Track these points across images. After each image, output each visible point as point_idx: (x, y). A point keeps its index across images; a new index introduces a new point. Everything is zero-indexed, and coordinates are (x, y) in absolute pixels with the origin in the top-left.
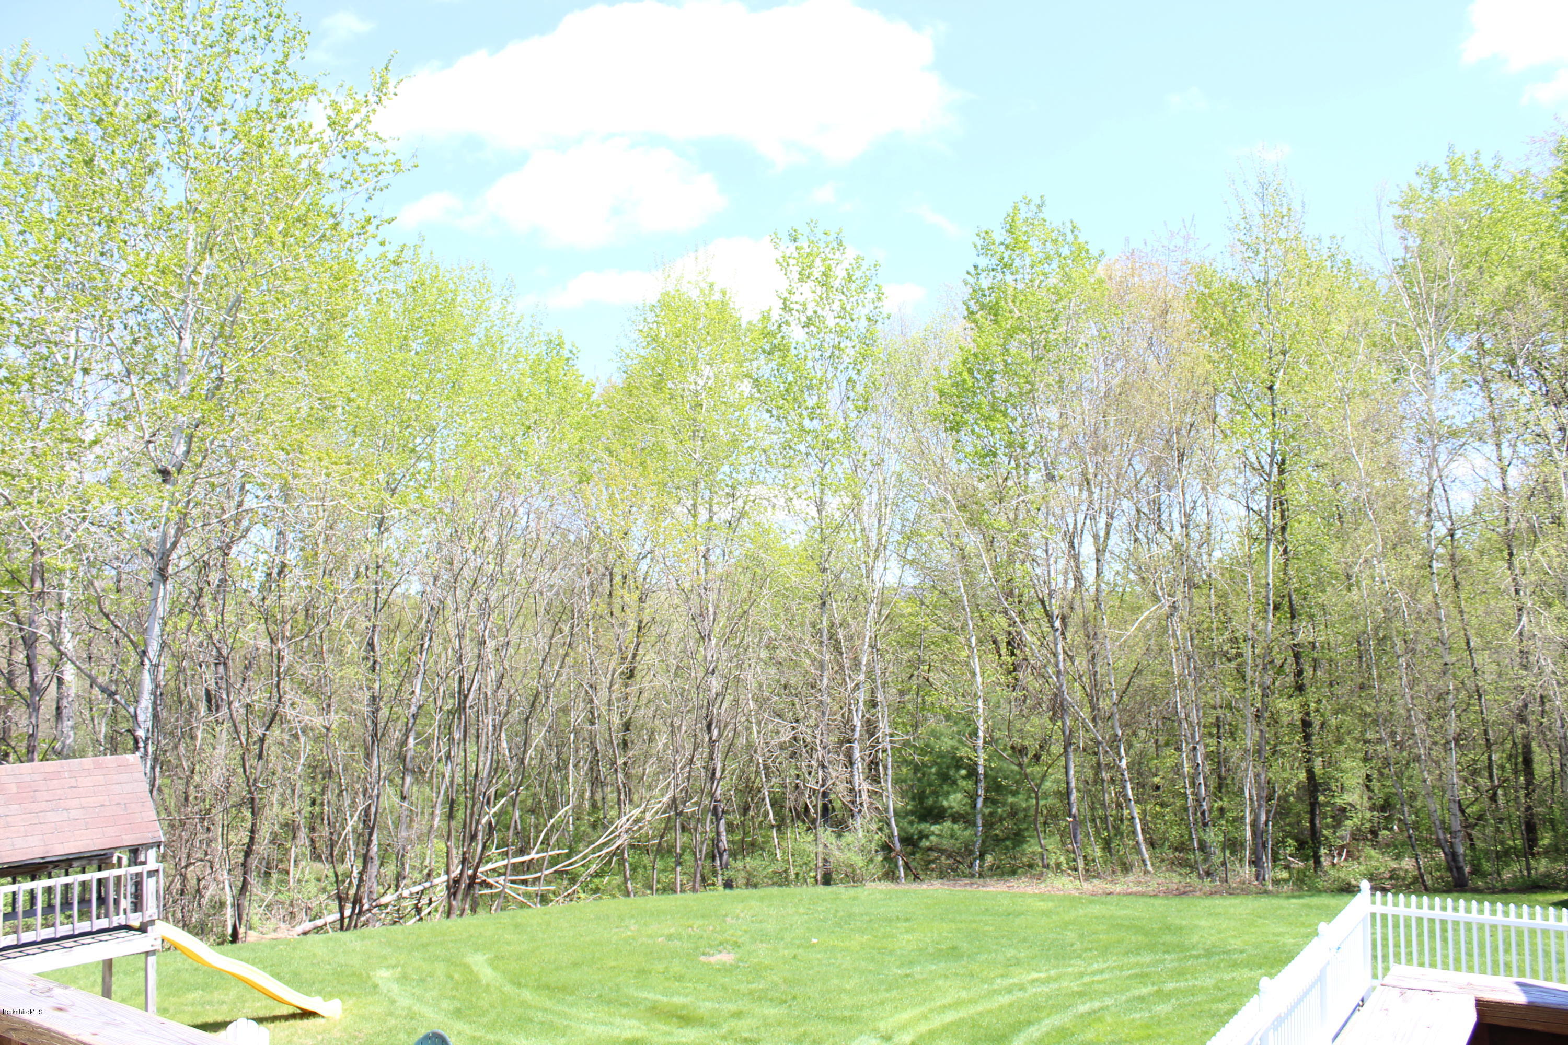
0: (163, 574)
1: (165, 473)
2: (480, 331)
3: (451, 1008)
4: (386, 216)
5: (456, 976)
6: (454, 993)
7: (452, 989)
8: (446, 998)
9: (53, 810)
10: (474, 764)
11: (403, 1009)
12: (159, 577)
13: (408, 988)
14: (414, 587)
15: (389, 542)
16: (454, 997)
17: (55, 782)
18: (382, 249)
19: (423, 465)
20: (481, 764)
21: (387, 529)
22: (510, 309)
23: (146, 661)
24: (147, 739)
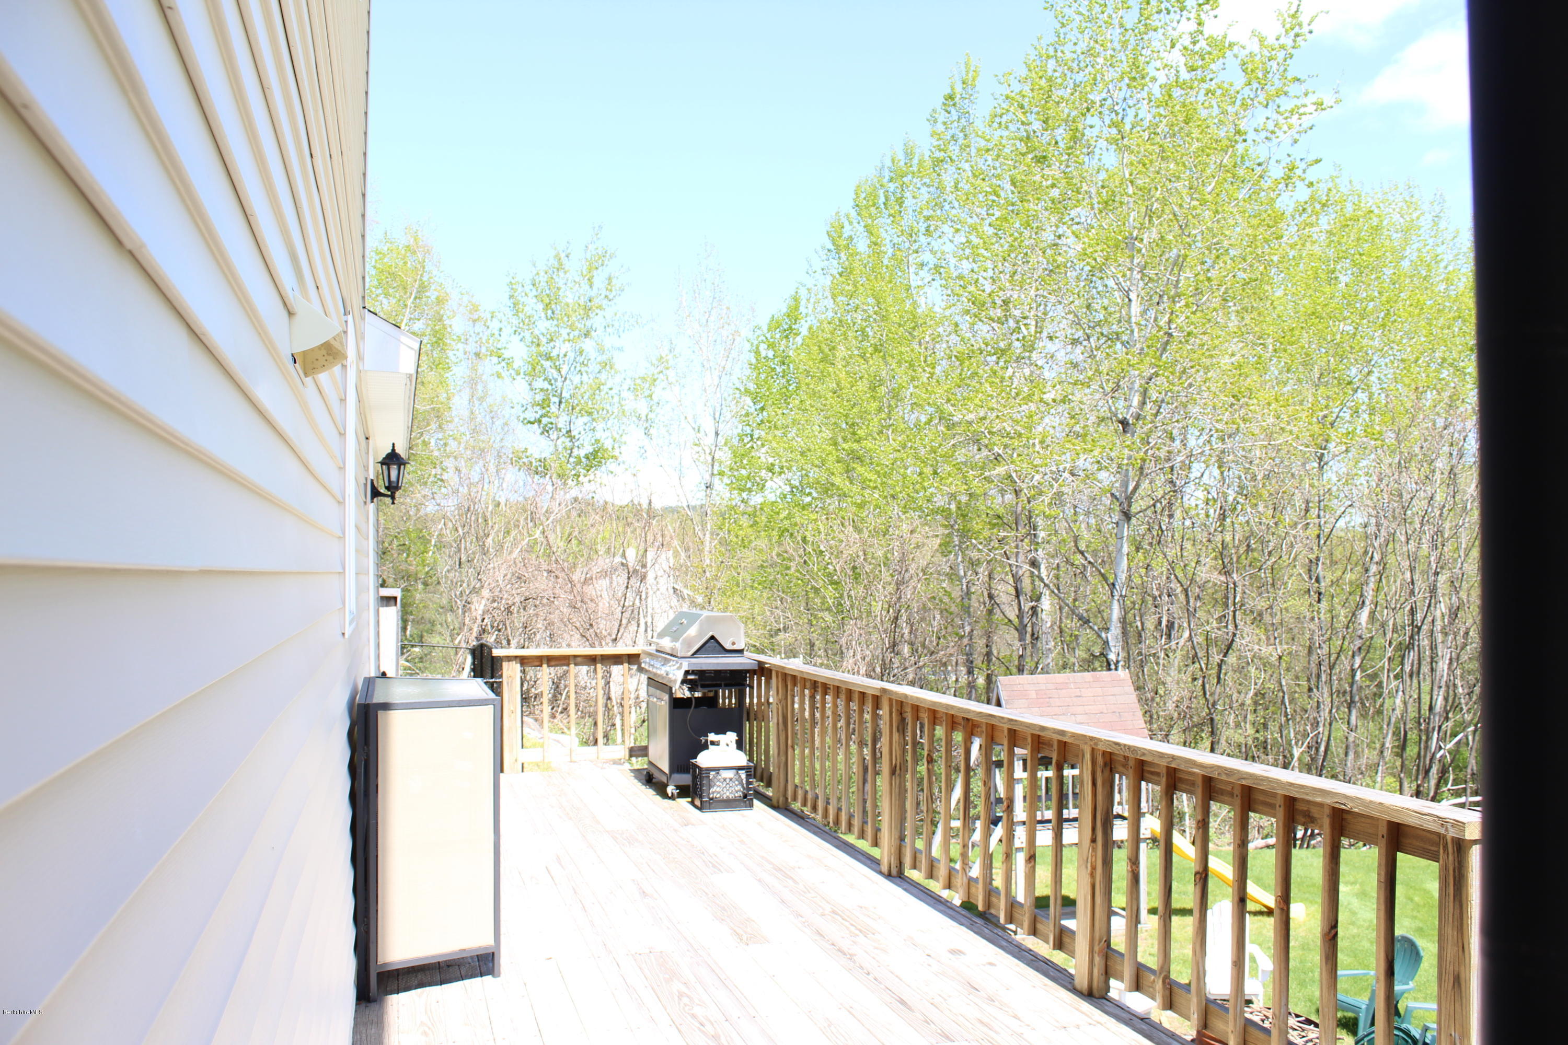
0: (1127, 516)
1: (1124, 423)
2: (1411, 252)
3: (1413, 926)
4: (1311, 157)
5: (1416, 899)
6: (1415, 913)
7: (1413, 910)
8: (1407, 917)
9: (1064, 714)
10: (1428, 697)
11: (1364, 921)
12: (1123, 518)
13: (1368, 904)
14: (1357, 518)
15: (1330, 475)
16: (1415, 918)
17: (1064, 691)
18: (1309, 191)
19: (1361, 396)
20: (1435, 697)
21: (1326, 464)
22: (1442, 225)
23: (1116, 593)
24: (1118, 662)
